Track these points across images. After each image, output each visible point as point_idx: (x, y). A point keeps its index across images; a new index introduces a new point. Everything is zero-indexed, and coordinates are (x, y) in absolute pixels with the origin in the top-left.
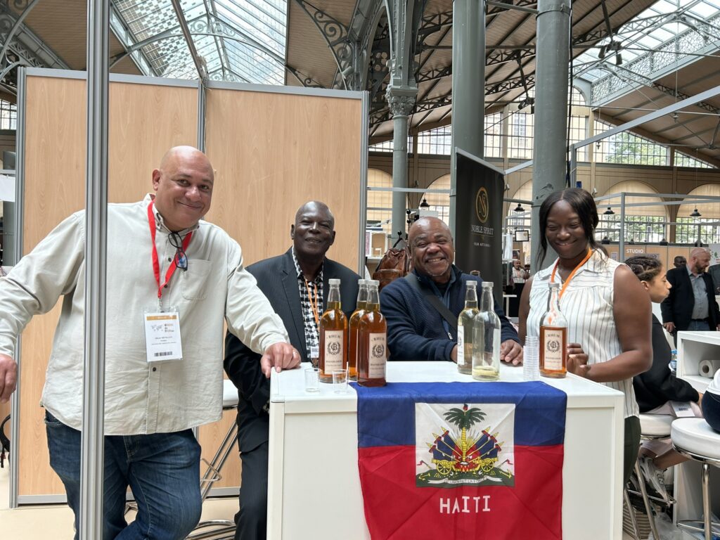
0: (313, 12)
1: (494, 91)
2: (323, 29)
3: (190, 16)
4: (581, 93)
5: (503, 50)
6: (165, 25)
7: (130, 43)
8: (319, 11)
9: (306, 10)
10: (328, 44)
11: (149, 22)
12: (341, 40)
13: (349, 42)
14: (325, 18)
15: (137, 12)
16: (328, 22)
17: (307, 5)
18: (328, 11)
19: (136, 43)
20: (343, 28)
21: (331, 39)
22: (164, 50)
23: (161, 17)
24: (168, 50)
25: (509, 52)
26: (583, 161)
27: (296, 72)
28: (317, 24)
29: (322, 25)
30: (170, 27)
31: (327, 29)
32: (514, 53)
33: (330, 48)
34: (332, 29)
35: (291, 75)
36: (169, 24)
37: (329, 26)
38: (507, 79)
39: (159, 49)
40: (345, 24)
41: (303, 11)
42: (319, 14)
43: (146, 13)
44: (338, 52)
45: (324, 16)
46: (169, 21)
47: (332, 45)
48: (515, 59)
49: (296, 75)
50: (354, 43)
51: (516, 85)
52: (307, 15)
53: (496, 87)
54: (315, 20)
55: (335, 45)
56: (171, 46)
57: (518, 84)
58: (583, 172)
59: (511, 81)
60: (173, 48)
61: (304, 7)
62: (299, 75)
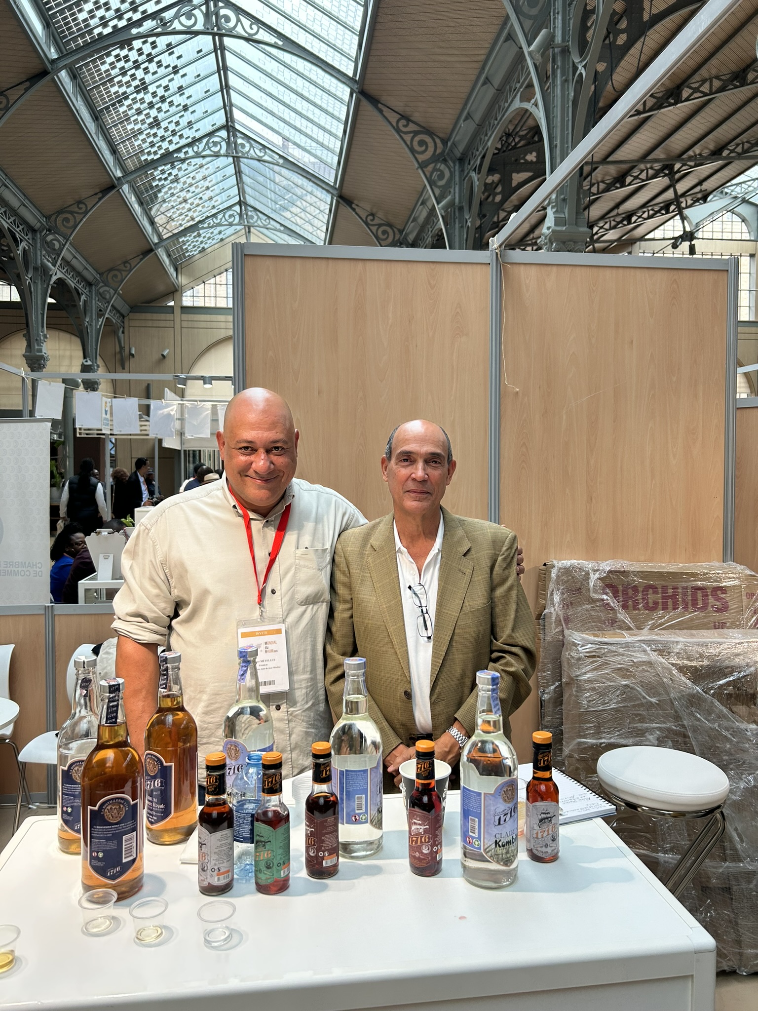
0: (393, 118)
1: (625, 223)
2: (409, 143)
3: (198, 130)
4: (743, 221)
5: (648, 166)
6: (165, 145)
7: (119, 174)
8: (403, 117)
9: (384, 116)
10: (416, 165)
11: (144, 141)
12: (435, 159)
13: (445, 161)
14: (412, 127)
15: (129, 127)
16: (416, 133)
17: (385, 109)
18: (416, 117)
19: (126, 173)
20: (438, 141)
21: (422, 158)
22: (160, 180)
23: (161, 132)
24: (166, 179)
25: (657, 166)
26: (747, 319)
27: (354, 206)
28: (401, 137)
29: (408, 138)
30: (172, 148)
31: (415, 143)
32: (665, 167)
33: (420, 171)
34: (422, 143)
35: (345, 210)
36: (170, 142)
37: (417, 139)
38: (644, 206)
39: (154, 179)
40: (441, 135)
41: (380, 118)
42: (403, 122)
43: (140, 129)
44: (431, 175)
45: (411, 125)
46: (171, 138)
47: (422, 166)
48: (666, 175)
49: (354, 210)
50: (454, 163)
51: (657, 212)
52: (385, 123)
53: (628, 217)
54: (398, 131)
55: (426, 166)
56: (170, 174)
57: (659, 211)
58: (747, 336)
59: (650, 208)
60: (172, 177)
61: (381, 111)
62: (358, 210)
